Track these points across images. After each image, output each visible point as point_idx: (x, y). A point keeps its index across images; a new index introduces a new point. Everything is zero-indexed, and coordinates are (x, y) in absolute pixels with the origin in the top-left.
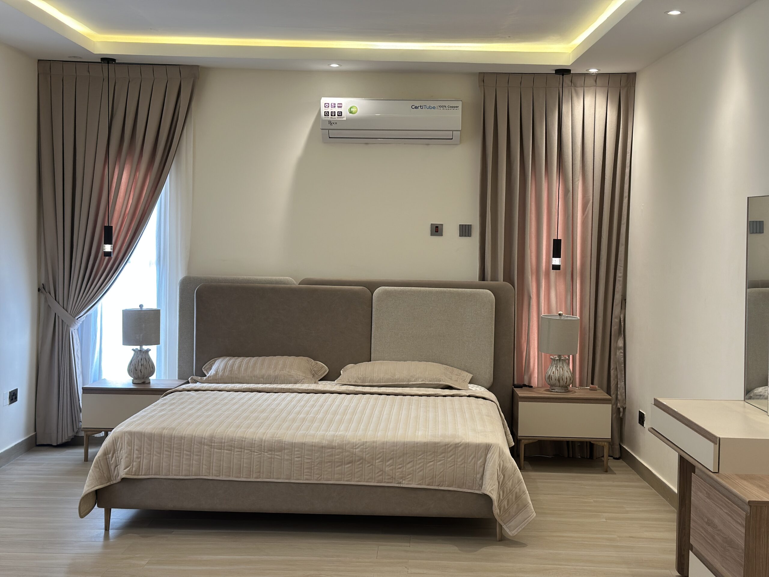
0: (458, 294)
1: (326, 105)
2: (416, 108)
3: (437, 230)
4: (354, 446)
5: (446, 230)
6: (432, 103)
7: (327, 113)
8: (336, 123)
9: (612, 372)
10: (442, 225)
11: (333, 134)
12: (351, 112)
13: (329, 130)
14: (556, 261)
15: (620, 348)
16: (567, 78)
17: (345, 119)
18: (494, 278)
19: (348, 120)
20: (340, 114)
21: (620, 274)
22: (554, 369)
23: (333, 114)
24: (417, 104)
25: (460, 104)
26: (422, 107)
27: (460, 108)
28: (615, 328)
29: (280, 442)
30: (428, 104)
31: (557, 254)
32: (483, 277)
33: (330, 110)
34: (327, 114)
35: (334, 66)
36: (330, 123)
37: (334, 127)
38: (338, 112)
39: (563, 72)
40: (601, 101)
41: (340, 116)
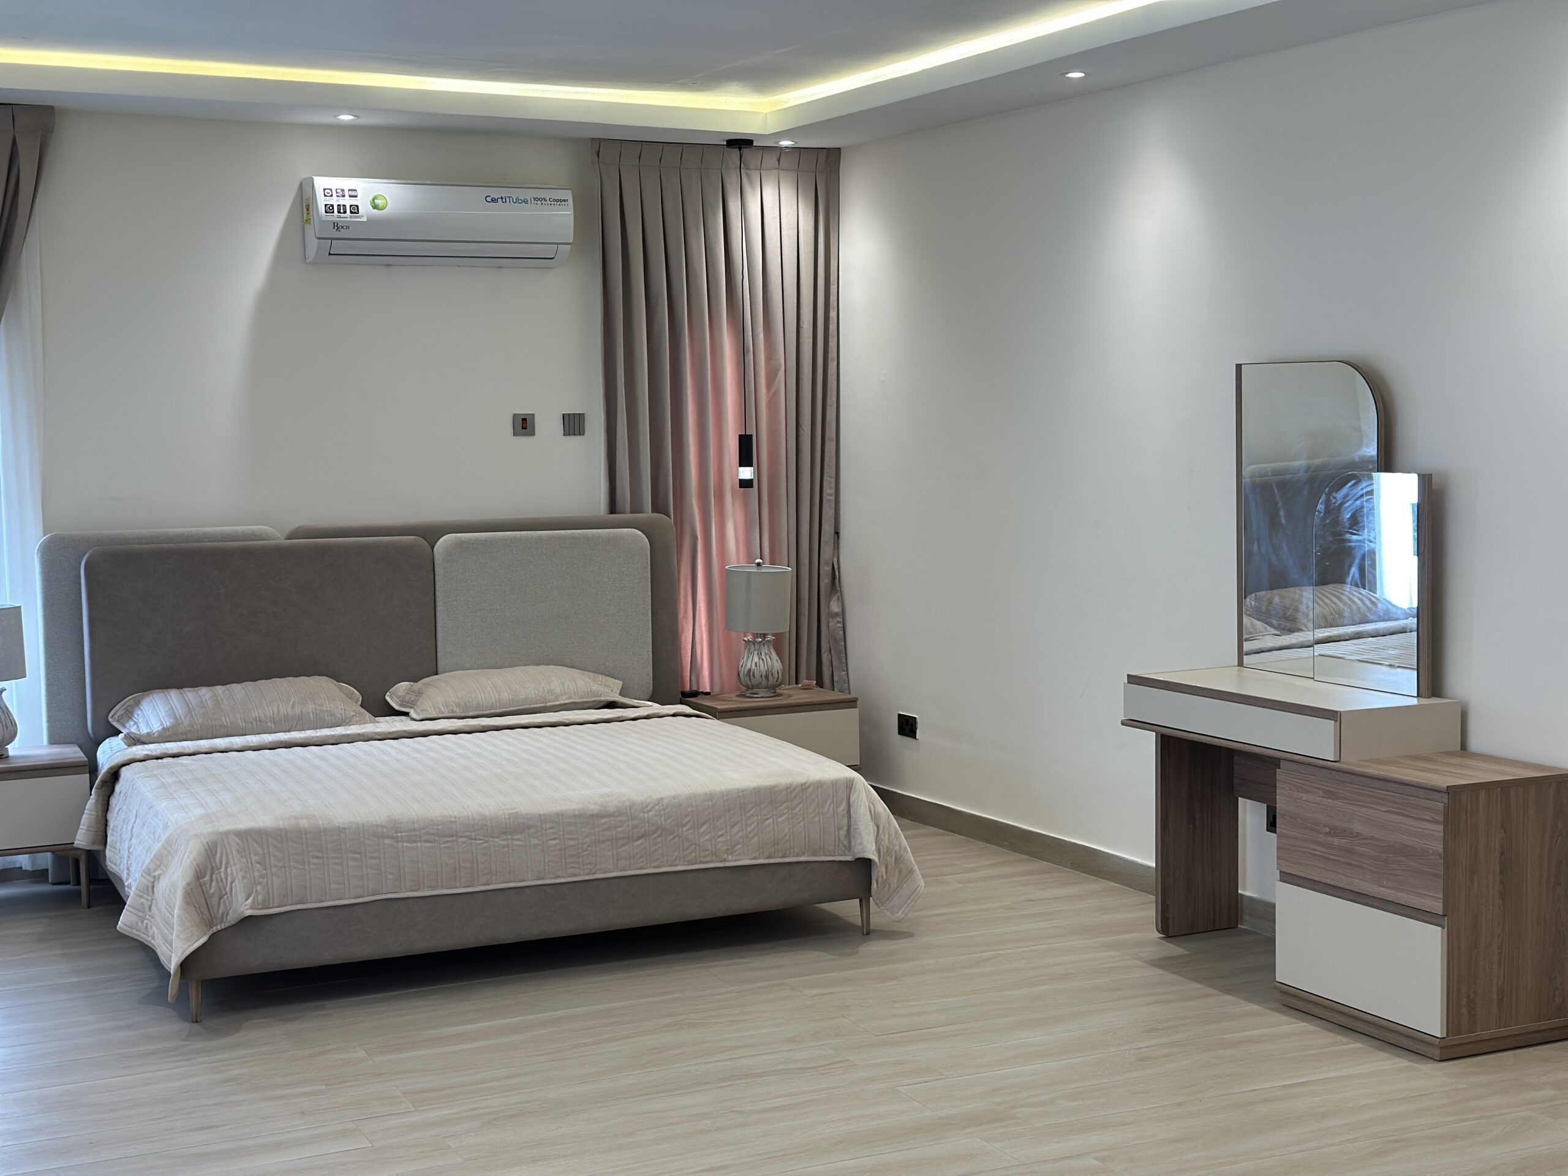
0: (588, 539)
1: (328, 193)
2: (494, 200)
3: (524, 425)
4: (645, 807)
5: (539, 425)
6: (522, 194)
7: (331, 208)
8: (348, 227)
9: (825, 656)
10: (533, 415)
11: (339, 247)
12: (375, 207)
13: (332, 239)
14: (746, 473)
15: (837, 615)
16: (746, 152)
17: (365, 219)
18: (636, 509)
19: (372, 222)
20: (355, 209)
21: (829, 490)
22: (756, 659)
23: (342, 209)
24: (495, 193)
25: (568, 195)
26: (504, 200)
27: (571, 202)
28: (825, 581)
29: (516, 815)
30: (515, 193)
31: (745, 460)
32: (613, 508)
33: (335, 201)
34: (329, 209)
35: (346, 118)
36: (336, 226)
37: (343, 234)
38: (351, 206)
39: (740, 144)
40: (788, 195)
41: (355, 213)
